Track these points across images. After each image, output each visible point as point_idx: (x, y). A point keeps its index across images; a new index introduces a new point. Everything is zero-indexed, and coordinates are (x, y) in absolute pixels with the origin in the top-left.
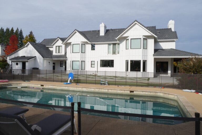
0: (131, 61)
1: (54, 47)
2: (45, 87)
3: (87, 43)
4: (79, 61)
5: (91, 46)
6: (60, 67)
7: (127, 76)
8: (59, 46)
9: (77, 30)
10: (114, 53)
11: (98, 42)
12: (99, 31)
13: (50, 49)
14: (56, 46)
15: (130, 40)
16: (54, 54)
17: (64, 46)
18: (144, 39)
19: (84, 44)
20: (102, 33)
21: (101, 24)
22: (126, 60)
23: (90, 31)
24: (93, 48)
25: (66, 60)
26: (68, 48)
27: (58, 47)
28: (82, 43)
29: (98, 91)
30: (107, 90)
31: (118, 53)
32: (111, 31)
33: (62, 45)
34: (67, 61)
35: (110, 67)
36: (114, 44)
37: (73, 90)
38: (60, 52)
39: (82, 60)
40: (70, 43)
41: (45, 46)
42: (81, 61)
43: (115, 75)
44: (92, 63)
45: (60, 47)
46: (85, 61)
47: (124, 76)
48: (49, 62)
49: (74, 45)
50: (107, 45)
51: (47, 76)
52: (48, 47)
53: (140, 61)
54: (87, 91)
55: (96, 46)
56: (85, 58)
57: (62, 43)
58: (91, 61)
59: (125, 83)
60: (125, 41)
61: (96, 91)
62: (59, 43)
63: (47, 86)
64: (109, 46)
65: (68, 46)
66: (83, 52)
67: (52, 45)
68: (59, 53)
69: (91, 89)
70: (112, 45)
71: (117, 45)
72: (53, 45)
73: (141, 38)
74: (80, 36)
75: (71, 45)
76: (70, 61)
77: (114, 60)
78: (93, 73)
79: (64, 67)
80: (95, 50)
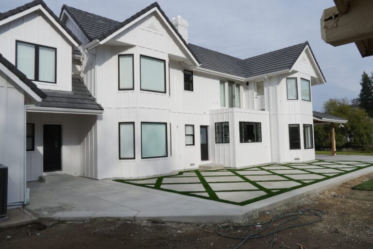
5: (183, 75)
8: (37, 47)
27: (32, 50)
35: (253, 141)
38: (45, 75)
44: (187, 133)
68: (36, 79)
70: (227, 84)
73: (310, 79)
74: (164, 31)
75: (119, 55)
76: (120, 123)
77: (260, 123)
78: (191, 165)
79: (40, 149)
80: (192, 90)
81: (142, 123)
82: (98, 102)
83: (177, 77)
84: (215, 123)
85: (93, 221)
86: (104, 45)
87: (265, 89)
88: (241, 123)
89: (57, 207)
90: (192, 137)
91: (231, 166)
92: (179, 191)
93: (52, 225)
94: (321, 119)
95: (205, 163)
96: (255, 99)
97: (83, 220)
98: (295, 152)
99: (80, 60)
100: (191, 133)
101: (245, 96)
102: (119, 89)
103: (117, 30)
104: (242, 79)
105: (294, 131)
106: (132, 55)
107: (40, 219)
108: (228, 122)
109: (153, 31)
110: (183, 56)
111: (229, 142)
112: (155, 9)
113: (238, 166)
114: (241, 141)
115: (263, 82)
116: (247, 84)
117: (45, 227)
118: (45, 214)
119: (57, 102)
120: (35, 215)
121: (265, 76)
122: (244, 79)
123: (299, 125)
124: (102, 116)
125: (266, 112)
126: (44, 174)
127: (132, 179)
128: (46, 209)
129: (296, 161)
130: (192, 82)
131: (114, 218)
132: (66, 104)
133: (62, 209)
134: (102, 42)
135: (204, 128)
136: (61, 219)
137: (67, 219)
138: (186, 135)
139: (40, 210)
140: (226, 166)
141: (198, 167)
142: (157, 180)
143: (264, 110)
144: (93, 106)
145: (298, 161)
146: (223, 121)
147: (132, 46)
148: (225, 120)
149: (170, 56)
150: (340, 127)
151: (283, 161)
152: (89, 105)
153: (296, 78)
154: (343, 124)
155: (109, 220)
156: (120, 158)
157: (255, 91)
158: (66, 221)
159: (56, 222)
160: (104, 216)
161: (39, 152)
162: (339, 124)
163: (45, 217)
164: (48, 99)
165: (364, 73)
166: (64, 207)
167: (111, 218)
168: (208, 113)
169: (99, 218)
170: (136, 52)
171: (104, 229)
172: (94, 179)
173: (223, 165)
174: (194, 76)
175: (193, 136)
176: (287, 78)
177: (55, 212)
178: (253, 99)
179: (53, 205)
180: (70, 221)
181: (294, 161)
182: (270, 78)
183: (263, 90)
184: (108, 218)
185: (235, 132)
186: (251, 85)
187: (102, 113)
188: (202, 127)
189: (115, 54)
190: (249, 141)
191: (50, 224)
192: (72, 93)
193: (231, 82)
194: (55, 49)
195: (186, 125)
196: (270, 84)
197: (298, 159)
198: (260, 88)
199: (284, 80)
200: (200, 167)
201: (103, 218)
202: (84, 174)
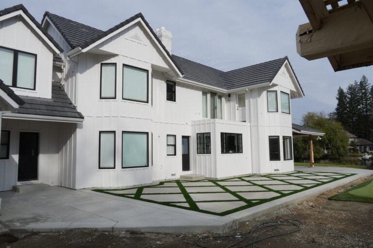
3: (157, 74)
27: (11, 56)
35: (234, 152)
55: (177, 89)
56: (152, 122)
68: (15, 85)
73: (289, 93)
74: (147, 42)
75: (102, 64)
76: (100, 132)
77: (241, 134)
78: (172, 175)
79: (16, 157)
80: (175, 101)
81: (123, 132)
82: (79, 110)
83: (160, 88)
84: (197, 134)
85: (69, 232)
86: (86, 53)
87: (247, 101)
88: (222, 134)
89: (30, 218)
90: (173, 147)
91: (212, 177)
92: (159, 201)
93: (25, 237)
94: (300, 131)
95: (186, 173)
96: (237, 111)
97: (58, 231)
98: (275, 163)
99: (61, 67)
100: (173, 144)
101: (226, 107)
102: (101, 98)
103: (101, 39)
104: (224, 91)
105: (274, 142)
106: (115, 64)
107: (12, 230)
108: (210, 133)
109: (137, 41)
110: (166, 66)
111: (210, 153)
112: (140, 19)
113: (220, 176)
114: (223, 152)
115: (244, 94)
116: (229, 95)
117: (16, 240)
118: (18, 225)
119: (35, 109)
120: (6, 226)
121: (247, 88)
122: (227, 90)
123: (278, 137)
124: (82, 125)
125: (247, 124)
126: (19, 183)
127: (112, 188)
128: (18, 220)
129: (276, 172)
130: (175, 92)
131: (91, 228)
132: (45, 111)
133: (36, 219)
134: (84, 50)
135: (186, 139)
136: (34, 231)
137: (41, 231)
138: (168, 145)
139: (11, 221)
140: (207, 177)
141: (179, 177)
142: (137, 191)
143: (245, 122)
144: (73, 114)
145: (278, 172)
146: (205, 132)
147: (114, 55)
148: (207, 131)
149: (153, 66)
150: (318, 139)
151: (264, 171)
152: (69, 113)
153: (276, 91)
154: (321, 137)
155: (86, 231)
156: (100, 168)
157: (237, 103)
158: (39, 232)
159: (29, 234)
160: (81, 227)
161: (13, 160)
162: (317, 136)
163: (17, 228)
164: (25, 106)
165: (340, 88)
166: (38, 218)
167: (88, 229)
168: (190, 124)
169: (76, 229)
170: (119, 61)
171: (80, 240)
172: (72, 189)
173: (203, 176)
174: (176, 87)
175: (175, 146)
176: (268, 91)
177: (28, 223)
178: (235, 110)
179: (26, 216)
180: (44, 232)
181: (273, 172)
182: (251, 91)
183: (245, 102)
184: (85, 228)
185: (216, 143)
186: (233, 97)
187: (82, 122)
188: (183, 137)
189: (98, 63)
190: (231, 152)
191: (23, 236)
192: (52, 101)
193: (213, 94)
194: (35, 56)
195: (168, 135)
196: (251, 97)
197: (278, 170)
198: (241, 100)
199: (265, 93)
200: (181, 177)
201: (79, 229)
202: (61, 184)
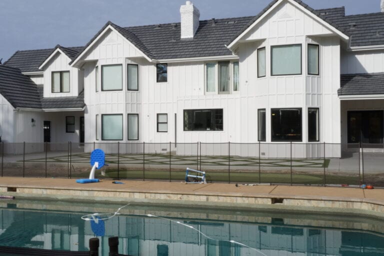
0: (274, 111)
1: (47, 73)
2: (19, 192)
3: (144, 62)
4: (122, 114)
5: (155, 68)
6: (67, 132)
7: (263, 154)
8: (61, 73)
9: (112, 25)
10: (224, 90)
11: (176, 57)
12: (178, 26)
13: (33, 79)
14: (53, 73)
15: (268, 50)
16: (47, 94)
17: (75, 72)
18: (309, 44)
19: (134, 65)
20: (187, 32)
21: (185, 4)
22: (259, 110)
23: (153, 27)
24: (162, 76)
25: (83, 112)
26: (89, 77)
27: (59, 74)
28: (130, 62)
29: (177, 202)
30: (204, 199)
31: (236, 89)
32: (214, 25)
33: (69, 68)
34: (86, 116)
35: (212, 129)
36: (224, 64)
37: (104, 199)
38: (65, 88)
39: (130, 112)
40: (94, 62)
41: (18, 71)
42: (128, 114)
43: (227, 154)
44: (160, 121)
45: (65, 75)
46: (138, 115)
47: (254, 154)
48: (33, 120)
49: (105, 68)
50: (203, 66)
51: (27, 161)
52: (29, 76)
53: (301, 109)
54: (146, 201)
55: (170, 69)
56: (139, 104)
57: (70, 64)
58: (158, 115)
59: (257, 175)
60: (255, 52)
61: (172, 202)
62: (62, 62)
63: (26, 191)
64: (209, 68)
65: (89, 72)
66: (132, 87)
67: (40, 68)
68: (61, 91)
69: (158, 196)
70: (217, 66)
71: (231, 66)
72: (44, 69)
74: (121, 40)
75: (96, 68)
76: (97, 115)
77: (222, 109)
79: (78, 132)
80: (167, 81)
81: (103, 115)
82: (85, 102)
102: (96, 91)
112: (109, 26)
123: (265, 110)
124: (88, 111)
130: (167, 73)
138: (159, 123)
145: (264, 156)
156: (96, 140)
170: (99, 64)
174: (168, 67)
175: (167, 123)
176: (259, 50)
181: (261, 156)
187: (86, 109)
